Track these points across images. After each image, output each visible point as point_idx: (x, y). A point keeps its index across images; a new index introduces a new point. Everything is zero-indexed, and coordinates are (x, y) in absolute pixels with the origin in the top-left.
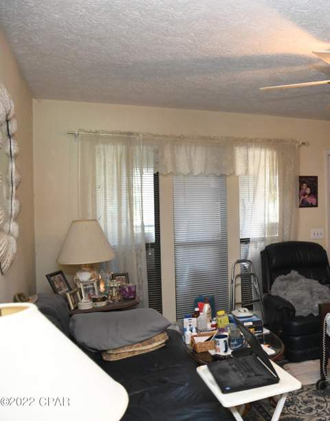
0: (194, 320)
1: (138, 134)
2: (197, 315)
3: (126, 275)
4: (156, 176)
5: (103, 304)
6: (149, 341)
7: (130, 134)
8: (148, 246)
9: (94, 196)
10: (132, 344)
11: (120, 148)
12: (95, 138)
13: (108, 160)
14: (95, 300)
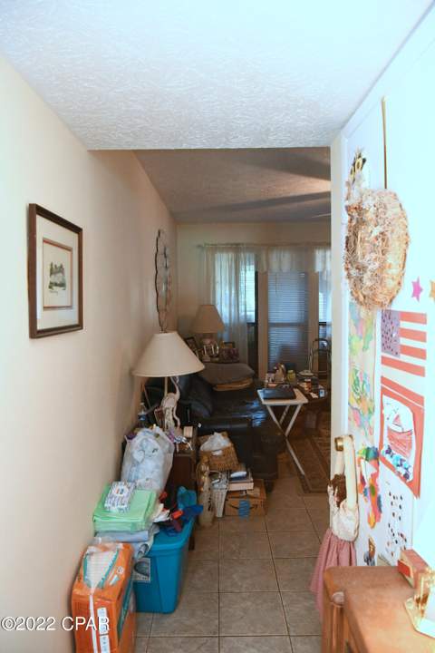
0: (273, 375)
1: (243, 244)
2: (275, 372)
3: (233, 343)
4: (256, 274)
5: (217, 359)
6: (240, 382)
7: (237, 244)
8: (250, 324)
9: (214, 288)
10: (230, 383)
11: (232, 255)
12: (215, 248)
13: (223, 263)
14: (211, 357)
